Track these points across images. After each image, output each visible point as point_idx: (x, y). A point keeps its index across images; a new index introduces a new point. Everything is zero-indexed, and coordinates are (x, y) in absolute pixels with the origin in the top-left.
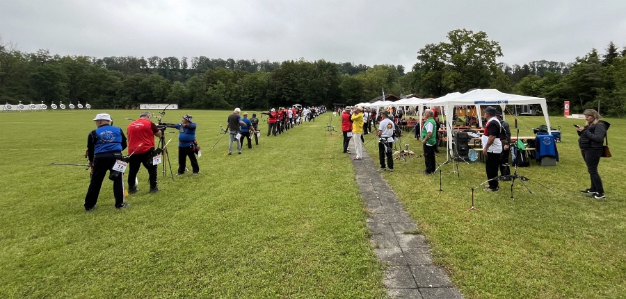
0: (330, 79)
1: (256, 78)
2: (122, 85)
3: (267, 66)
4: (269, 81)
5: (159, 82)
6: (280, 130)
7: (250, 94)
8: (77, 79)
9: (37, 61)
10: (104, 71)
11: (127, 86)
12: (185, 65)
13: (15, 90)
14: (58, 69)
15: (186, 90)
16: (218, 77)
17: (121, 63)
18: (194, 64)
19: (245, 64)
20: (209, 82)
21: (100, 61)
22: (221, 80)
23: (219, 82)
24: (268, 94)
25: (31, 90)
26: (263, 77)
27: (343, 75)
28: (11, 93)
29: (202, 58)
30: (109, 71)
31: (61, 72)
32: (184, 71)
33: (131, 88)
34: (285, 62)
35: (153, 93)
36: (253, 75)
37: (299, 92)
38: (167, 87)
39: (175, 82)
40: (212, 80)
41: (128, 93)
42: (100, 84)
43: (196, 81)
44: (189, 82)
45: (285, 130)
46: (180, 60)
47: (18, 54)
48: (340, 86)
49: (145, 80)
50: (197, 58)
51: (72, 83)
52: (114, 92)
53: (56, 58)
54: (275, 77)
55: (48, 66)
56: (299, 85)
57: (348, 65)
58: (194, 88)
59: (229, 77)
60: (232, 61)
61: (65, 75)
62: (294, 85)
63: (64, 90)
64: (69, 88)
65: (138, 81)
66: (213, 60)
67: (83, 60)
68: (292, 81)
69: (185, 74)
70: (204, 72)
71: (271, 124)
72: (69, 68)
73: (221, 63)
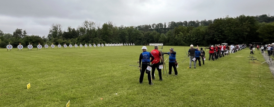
0: (249, 26)
1: (199, 30)
2: (144, 36)
3: (205, 23)
4: (206, 31)
5: (156, 34)
6: (217, 58)
7: (196, 38)
8: (131, 34)
9: (121, 29)
10: (138, 31)
11: (145, 36)
12: (165, 26)
13: (116, 39)
14: (126, 31)
15: (166, 37)
16: (180, 30)
17: (143, 28)
18: (169, 26)
19: (192, 23)
20: (176, 33)
21: (137, 27)
22: (181, 32)
23: (180, 32)
24: (206, 38)
25: (119, 39)
26: (203, 29)
27: (260, 24)
28: (115, 40)
29: (172, 22)
30: (139, 31)
31: (126, 32)
32: (165, 29)
33: (146, 37)
34: (216, 20)
35: (154, 39)
36: (197, 28)
37: (226, 36)
38: (159, 36)
39: (162, 34)
40: (177, 32)
41: (145, 39)
42: (137, 36)
43: (170, 33)
44: (167, 34)
45: (219, 58)
46: (163, 24)
47: (116, 27)
48: (257, 31)
49: (151, 34)
50: (170, 22)
51: (129, 36)
52: (141, 39)
53: (125, 27)
54: (210, 28)
55: (123, 31)
56: (226, 32)
57: (264, 16)
58: (169, 36)
59: (185, 30)
60: (186, 22)
61: (127, 33)
62: (222, 32)
63: (127, 39)
64: (128, 38)
65: (148, 34)
66: (177, 23)
67: (132, 27)
68: (221, 29)
69: (165, 30)
70: (173, 29)
71: (211, 54)
72: (128, 31)
73: (181, 24)
